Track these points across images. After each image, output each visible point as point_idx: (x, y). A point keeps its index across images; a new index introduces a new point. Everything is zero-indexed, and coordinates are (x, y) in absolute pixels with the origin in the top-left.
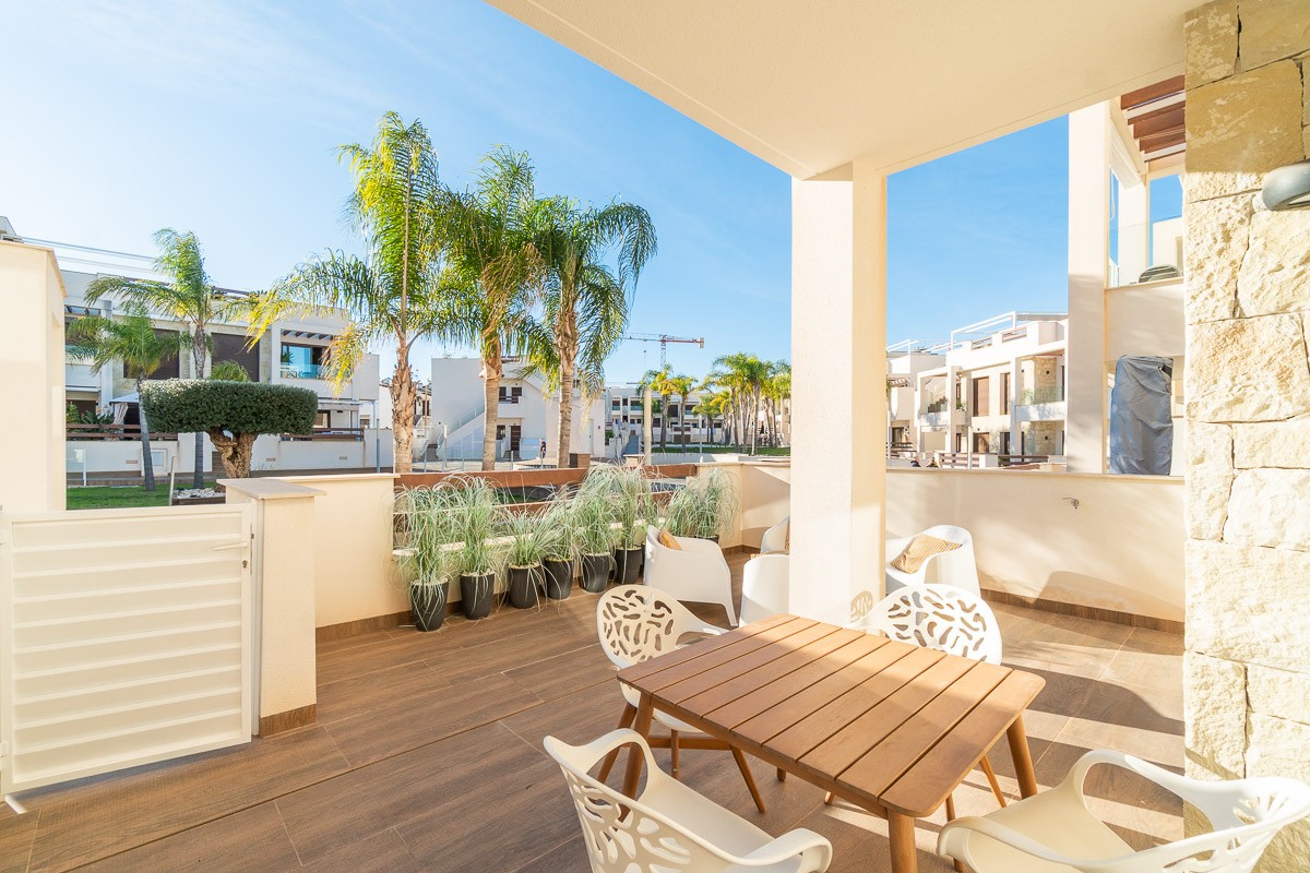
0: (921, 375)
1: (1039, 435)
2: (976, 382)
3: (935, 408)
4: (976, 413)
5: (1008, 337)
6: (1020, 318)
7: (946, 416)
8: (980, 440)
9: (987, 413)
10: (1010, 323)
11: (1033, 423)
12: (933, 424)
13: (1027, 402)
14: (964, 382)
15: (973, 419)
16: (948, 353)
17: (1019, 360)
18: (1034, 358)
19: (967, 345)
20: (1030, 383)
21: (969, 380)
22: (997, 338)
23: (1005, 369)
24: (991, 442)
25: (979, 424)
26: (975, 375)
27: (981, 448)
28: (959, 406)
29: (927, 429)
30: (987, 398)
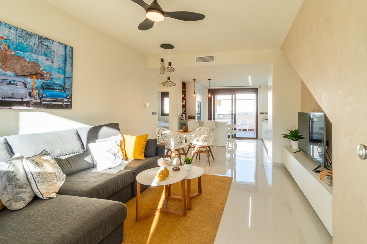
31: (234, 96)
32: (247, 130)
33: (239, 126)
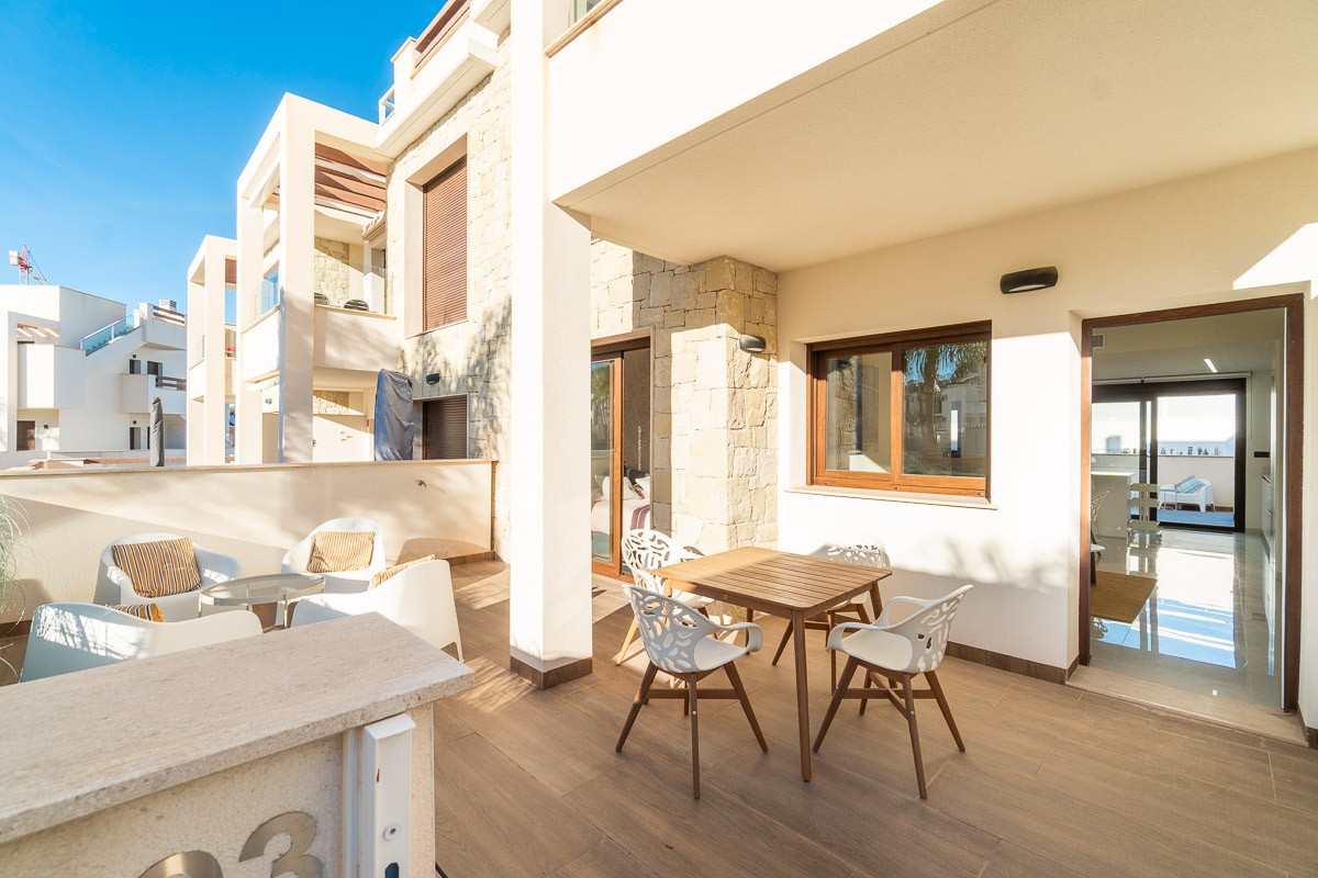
31: (1149, 404)
32: (1203, 509)
33: (1167, 491)
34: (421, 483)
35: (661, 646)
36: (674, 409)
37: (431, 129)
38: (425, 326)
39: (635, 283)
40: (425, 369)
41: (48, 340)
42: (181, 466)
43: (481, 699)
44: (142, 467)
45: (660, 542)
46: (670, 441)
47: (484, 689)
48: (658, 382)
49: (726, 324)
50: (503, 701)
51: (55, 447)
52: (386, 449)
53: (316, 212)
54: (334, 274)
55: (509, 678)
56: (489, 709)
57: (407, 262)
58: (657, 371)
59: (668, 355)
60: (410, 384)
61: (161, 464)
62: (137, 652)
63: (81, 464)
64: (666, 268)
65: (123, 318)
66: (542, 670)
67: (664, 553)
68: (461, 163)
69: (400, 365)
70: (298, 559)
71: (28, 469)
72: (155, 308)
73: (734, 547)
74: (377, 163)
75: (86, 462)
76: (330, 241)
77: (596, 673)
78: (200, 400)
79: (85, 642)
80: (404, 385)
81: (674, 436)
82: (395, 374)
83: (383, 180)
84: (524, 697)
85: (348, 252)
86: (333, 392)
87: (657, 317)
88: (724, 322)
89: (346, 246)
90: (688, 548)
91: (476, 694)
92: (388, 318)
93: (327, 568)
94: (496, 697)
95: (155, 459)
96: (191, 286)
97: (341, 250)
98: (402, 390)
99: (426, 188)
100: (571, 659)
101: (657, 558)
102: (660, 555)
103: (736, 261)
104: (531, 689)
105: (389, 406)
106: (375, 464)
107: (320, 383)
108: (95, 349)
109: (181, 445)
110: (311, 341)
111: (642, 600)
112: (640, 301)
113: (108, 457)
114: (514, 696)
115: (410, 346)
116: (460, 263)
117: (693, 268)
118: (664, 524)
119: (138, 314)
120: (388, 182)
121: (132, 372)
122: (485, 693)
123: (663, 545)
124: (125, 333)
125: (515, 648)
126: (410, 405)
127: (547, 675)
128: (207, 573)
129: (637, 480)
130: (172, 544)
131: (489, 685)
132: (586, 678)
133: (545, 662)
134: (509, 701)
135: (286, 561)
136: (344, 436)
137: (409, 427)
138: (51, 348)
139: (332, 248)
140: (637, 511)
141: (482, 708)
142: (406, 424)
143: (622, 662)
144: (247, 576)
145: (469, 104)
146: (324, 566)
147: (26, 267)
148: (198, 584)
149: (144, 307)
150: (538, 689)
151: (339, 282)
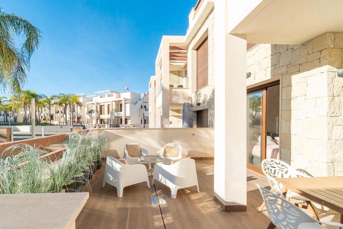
0: (87, 103)
1: (116, 120)
2: (101, 106)
3: (90, 112)
4: (101, 114)
5: (109, 96)
6: (111, 92)
7: (94, 115)
8: (102, 121)
9: (104, 114)
10: (108, 92)
11: (115, 117)
12: (91, 116)
13: (114, 112)
14: (98, 106)
15: (101, 115)
16: (93, 98)
17: (112, 102)
18: (115, 101)
19: (99, 97)
20: (114, 107)
21: (99, 105)
22: (106, 96)
23: (109, 103)
24: (105, 121)
25: (102, 117)
26: (101, 104)
27: (103, 123)
28: (97, 112)
29: (89, 118)
30: (104, 110)
34: (193, 134)
35: (277, 217)
36: (292, 109)
37: (198, 31)
38: (197, 89)
39: (272, 59)
40: (197, 102)
41: (129, 103)
42: (148, 128)
43: (202, 207)
44: (141, 128)
45: (282, 165)
46: (290, 122)
47: (204, 204)
48: (284, 98)
49: (327, 66)
50: (209, 211)
51: (130, 124)
52: (185, 124)
53: (170, 64)
54: (177, 79)
55: (213, 203)
56: (204, 212)
57: (192, 72)
58: (283, 93)
59: (290, 86)
60: (192, 106)
61: (144, 127)
62: (121, 170)
63: (132, 127)
64: (289, 48)
65: (140, 97)
66: (225, 204)
67: (285, 170)
68: (206, 39)
69: (190, 101)
70: (161, 152)
71: (124, 128)
72: (145, 94)
73: (332, 175)
74: (184, 47)
75: (133, 126)
76: (175, 71)
77: (248, 212)
78: (151, 113)
79: (113, 166)
80: (190, 106)
81: (292, 120)
82: (188, 103)
83: (186, 51)
84: (217, 212)
85: (180, 74)
86: (176, 110)
87: (284, 70)
88: (325, 65)
89: (179, 72)
90: (301, 170)
91: (201, 205)
92: (188, 88)
93: (167, 156)
94: (207, 209)
95: (143, 126)
96: (149, 88)
97: (178, 73)
98: (190, 108)
99: (197, 49)
100: (237, 204)
101: (281, 172)
102: (283, 171)
103: (334, 33)
104: (220, 210)
105: (186, 112)
106: (183, 128)
107: (171, 108)
108: (136, 104)
109: (148, 123)
110: (169, 97)
111: (266, 194)
112: (274, 66)
113: (137, 126)
114: (214, 210)
115: (193, 96)
116: (206, 69)
117: (304, 44)
118: (286, 157)
119: (142, 96)
120: (187, 51)
121: (141, 108)
122: (204, 206)
123: (284, 167)
124: (140, 100)
125: (216, 193)
126: (192, 112)
127: (226, 207)
128: (142, 153)
129: (275, 138)
130: (136, 145)
131: (206, 203)
132: (244, 213)
133: (226, 202)
134: (211, 212)
135: (158, 153)
136: (178, 121)
137: (191, 118)
138: (129, 104)
139: (176, 73)
140: (274, 150)
141: (202, 211)
142: (191, 117)
143: (261, 211)
144: (150, 155)
145: (208, 19)
146: (167, 155)
147: (128, 89)
148: (140, 156)
149: (143, 94)
150: (223, 210)
151: (177, 81)
